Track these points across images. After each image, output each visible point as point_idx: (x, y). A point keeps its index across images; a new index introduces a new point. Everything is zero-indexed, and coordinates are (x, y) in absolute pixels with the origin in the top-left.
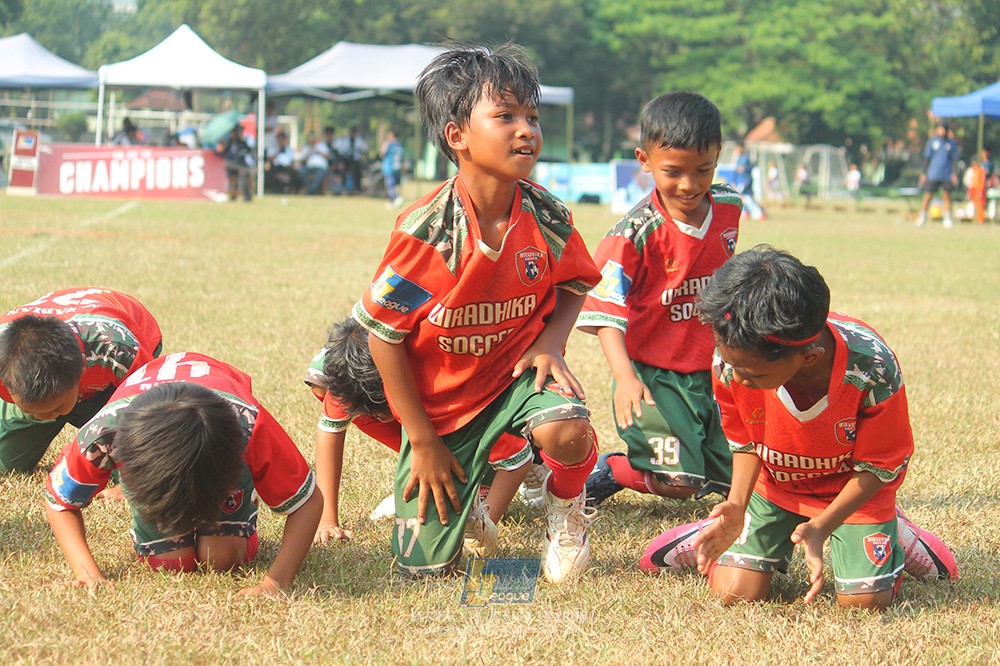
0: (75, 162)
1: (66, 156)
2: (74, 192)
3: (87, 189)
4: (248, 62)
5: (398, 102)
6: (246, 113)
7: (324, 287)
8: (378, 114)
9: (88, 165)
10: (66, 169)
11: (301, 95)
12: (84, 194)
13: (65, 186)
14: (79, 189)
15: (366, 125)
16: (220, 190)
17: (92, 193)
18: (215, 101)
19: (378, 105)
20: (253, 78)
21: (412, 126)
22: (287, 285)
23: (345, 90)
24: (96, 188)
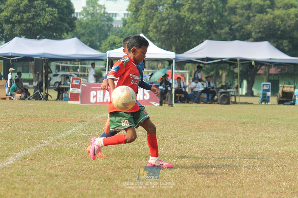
0: (96, 90)
1: (92, 88)
2: (96, 103)
3: (102, 101)
4: (169, 49)
5: (231, 64)
6: (168, 68)
7: (199, 144)
8: (222, 69)
9: (102, 92)
10: (93, 93)
11: (190, 61)
12: (100, 103)
13: (93, 100)
14: (98, 101)
15: (217, 73)
16: (157, 102)
17: (103, 103)
18: (155, 64)
19: (222, 65)
20: (171, 55)
21: (237, 74)
22: (184, 143)
23: (208, 59)
24: (105, 101)
